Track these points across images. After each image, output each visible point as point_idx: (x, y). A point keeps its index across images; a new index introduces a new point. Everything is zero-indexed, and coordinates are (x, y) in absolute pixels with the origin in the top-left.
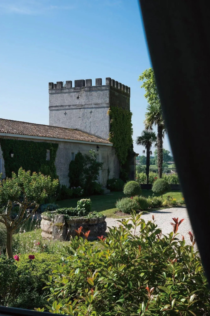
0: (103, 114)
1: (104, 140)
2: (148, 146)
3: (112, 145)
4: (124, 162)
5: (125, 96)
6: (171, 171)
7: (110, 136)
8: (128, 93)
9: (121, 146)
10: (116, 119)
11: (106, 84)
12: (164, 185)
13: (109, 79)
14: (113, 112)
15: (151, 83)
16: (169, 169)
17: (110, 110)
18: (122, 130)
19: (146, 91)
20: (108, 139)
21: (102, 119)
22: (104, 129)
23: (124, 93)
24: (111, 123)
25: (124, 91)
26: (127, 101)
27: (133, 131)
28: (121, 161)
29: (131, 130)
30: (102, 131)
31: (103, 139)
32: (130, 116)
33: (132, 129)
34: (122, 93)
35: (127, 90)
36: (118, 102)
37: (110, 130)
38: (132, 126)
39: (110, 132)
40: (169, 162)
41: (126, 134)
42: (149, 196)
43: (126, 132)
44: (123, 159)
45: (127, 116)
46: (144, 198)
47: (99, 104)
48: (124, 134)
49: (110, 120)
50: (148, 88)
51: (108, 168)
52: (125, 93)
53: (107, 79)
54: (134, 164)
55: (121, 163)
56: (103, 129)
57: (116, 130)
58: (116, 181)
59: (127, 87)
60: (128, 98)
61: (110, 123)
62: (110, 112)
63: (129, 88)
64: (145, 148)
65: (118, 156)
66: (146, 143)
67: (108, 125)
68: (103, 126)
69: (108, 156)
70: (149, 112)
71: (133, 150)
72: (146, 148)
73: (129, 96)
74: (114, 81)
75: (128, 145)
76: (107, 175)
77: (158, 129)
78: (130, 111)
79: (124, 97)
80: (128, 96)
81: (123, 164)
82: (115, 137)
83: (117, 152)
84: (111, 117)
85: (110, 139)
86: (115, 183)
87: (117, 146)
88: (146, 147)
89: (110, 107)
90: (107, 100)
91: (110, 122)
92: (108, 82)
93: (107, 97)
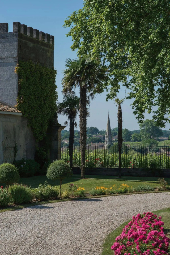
0: (9, 72)
1: (11, 107)
2: (72, 116)
3: (21, 114)
4: (41, 138)
5: (45, 48)
6: (162, 149)
7: (19, 102)
8: (51, 43)
9: (37, 115)
10: (27, 79)
11: (13, 31)
12: (61, 169)
13: (17, 25)
14: (23, 69)
15: (79, 29)
16: (159, 147)
17: (18, 66)
18: (37, 94)
19: (73, 40)
20: (16, 106)
21: (8, 79)
22: (11, 92)
23: (43, 44)
24: (20, 85)
25: (44, 41)
26: (49, 55)
27: (57, 96)
28: (37, 135)
29: (55, 94)
30: (8, 95)
31: (9, 106)
32: (53, 75)
33: (57, 93)
34: (40, 43)
35: (48, 40)
36: (33, 55)
37: (19, 94)
38: (56, 89)
39: (18, 96)
40: (160, 138)
41: (45, 100)
42: (40, 185)
43: (46, 97)
44: (41, 133)
45: (48, 75)
46: (23, 187)
47: (4, 58)
48: (42, 99)
49: (19, 80)
50: (74, 36)
51: (14, 146)
52: (45, 43)
53: (14, 23)
54: (57, 140)
55: (37, 138)
56: (9, 92)
57: (29, 94)
58: (25, 163)
59: (48, 35)
60: (50, 50)
61: (18, 84)
62: (19, 69)
63: (53, 37)
64: (67, 118)
65: (32, 129)
66: (69, 111)
67: (15, 87)
68: (9, 88)
69: (14, 129)
70: (68, 68)
71: (56, 121)
72: (69, 119)
73: (53, 48)
74: (25, 27)
75: (48, 114)
76: (13, 154)
77: (80, 93)
78: (53, 68)
79: (43, 49)
80: (50, 48)
81: (39, 140)
82: (27, 103)
83: (30, 123)
84: (20, 76)
85: (18, 105)
86: (22, 166)
87: (29, 115)
88: (69, 117)
89: (19, 62)
90: (15, 53)
91: (18, 82)
92: (16, 28)
93: (14, 49)
